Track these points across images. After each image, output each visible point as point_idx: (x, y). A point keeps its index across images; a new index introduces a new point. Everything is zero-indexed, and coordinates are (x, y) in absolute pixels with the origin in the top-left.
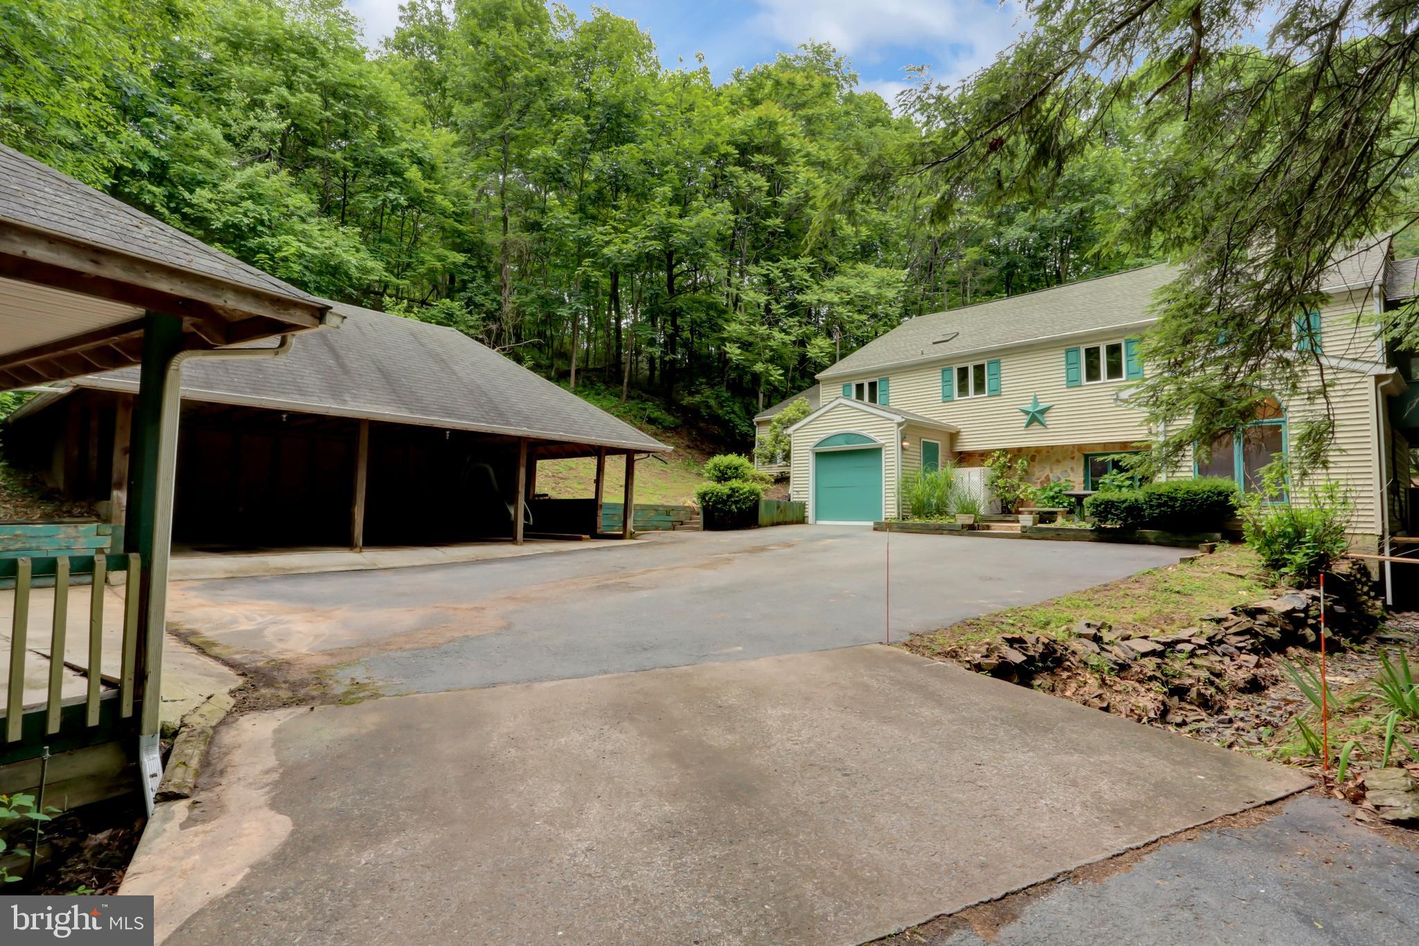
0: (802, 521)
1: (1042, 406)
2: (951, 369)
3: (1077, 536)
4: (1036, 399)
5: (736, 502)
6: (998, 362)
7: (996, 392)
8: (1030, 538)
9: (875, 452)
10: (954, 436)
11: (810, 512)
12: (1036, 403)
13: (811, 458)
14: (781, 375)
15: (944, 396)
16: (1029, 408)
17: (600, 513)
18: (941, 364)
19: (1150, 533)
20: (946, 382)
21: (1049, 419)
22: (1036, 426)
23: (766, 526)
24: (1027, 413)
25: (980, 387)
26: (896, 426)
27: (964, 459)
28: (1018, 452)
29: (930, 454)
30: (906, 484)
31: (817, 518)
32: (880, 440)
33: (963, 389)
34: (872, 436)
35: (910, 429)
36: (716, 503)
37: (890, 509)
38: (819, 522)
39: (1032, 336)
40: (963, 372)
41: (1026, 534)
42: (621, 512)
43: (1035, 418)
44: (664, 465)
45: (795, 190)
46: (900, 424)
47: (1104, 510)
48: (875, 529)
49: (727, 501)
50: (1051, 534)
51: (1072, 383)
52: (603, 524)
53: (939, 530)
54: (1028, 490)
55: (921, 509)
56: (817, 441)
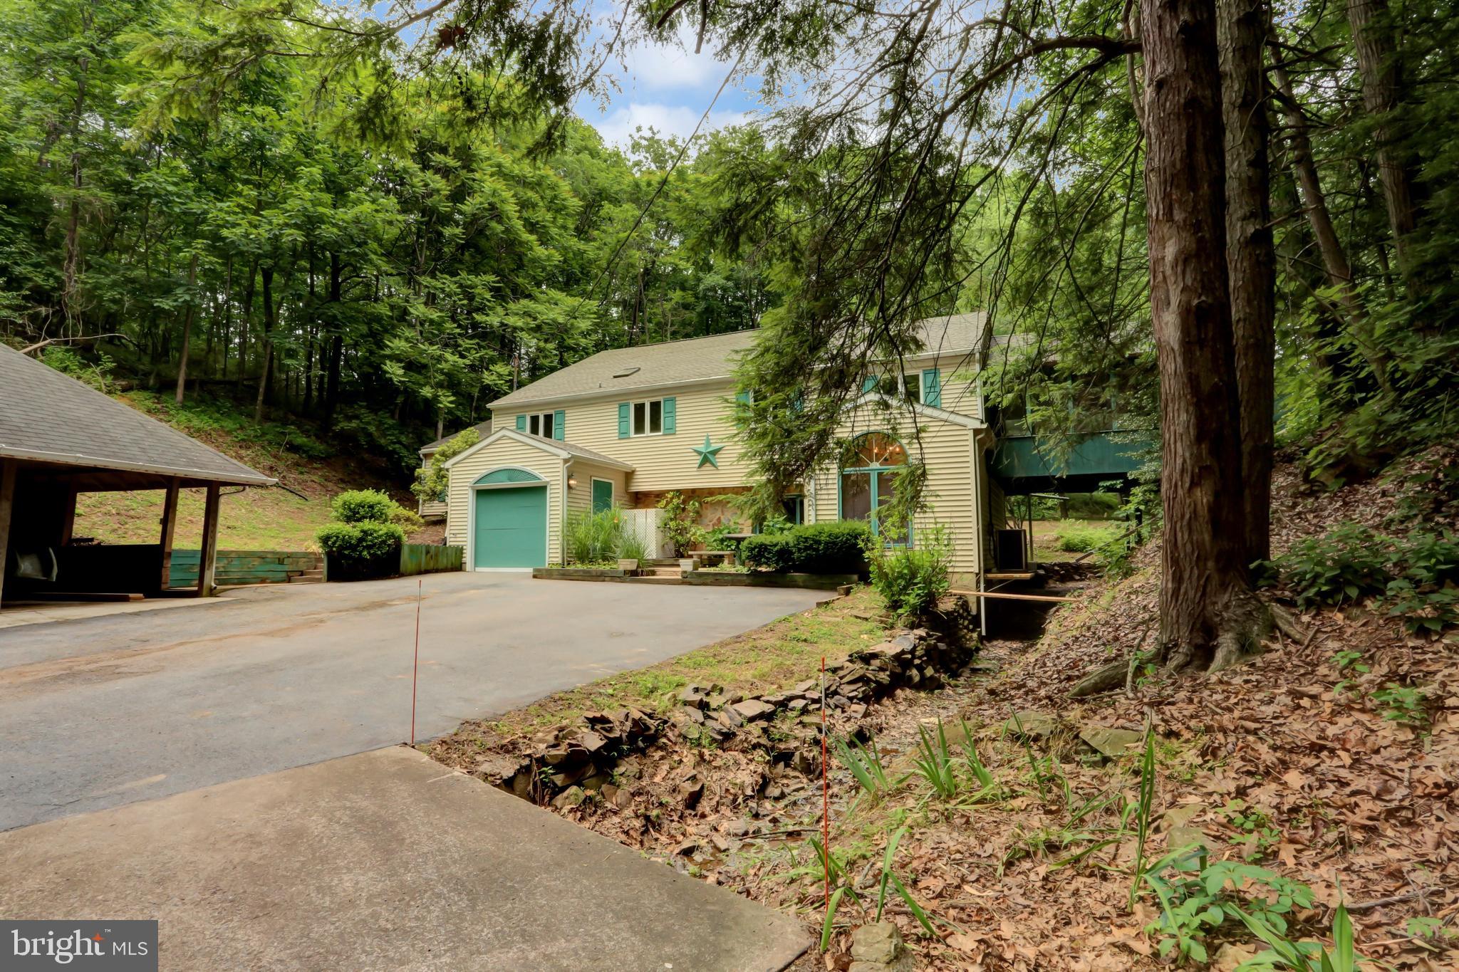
0: (458, 567)
1: (714, 447)
2: (628, 405)
3: (734, 580)
4: (708, 440)
5: (369, 547)
6: (673, 400)
7: (671, 431)
8: (690, 584)
9: (540, 490)
10: (629, 476)
11: (468, 558)
12: (708, 443)
13: (470, 497)
14: (451, 402)
15: (620, 433)
16: (702, 448)
17: (169, 564)
18: (617, 398)
19: (798, 576)
20: (622, 418)
21: (720, 460)
22: (708, 467)
23: (411, 574)
24: (699, 453)
25: (655, 426)
26: (562, 462)
27: (640, 500)
28: (692, 494)
29: (602, 493)
30: (571, 524)
31: (476, 565)
32: (544, 477)
33: (639, 428)
34: (536, 473)
35: (577, 466)
36: (341, 548)
37: (553, 554)
38: (478, 569)
39: (703, 375)
40: (639, 409)
41: (687, 580)
42: (198, 561)
43: (707, 459)
44: (302, 501)
45: (479, 199)
46: (566, 461)
47: (759, 553)
48: (535, 577)
49: (357, 545)
50: (710, 579)
52: (171, 576)
53: (600, 577)
54: (697, 532)
55: (583, 555)
56: (477, 476)
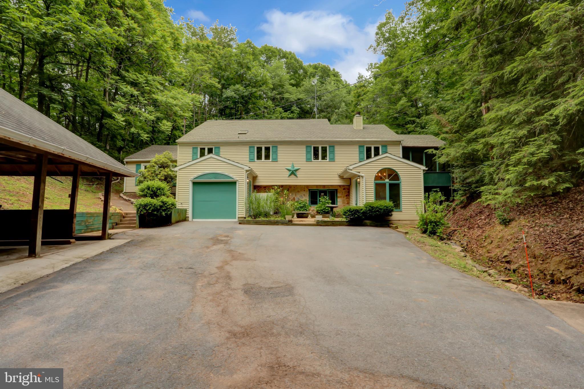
0: (186, 220)
1: (296, 168)
2: (253, 147)
3: (340, 224)
4: (293, 165)
5: (164, 210)
6: (276, 147)
7: (275, 160)
8: (321, 225)
9: (234, 183)
10: (254, 178)
11: (190, 214)
12: (293, 167)
13: (191, 185)
14: (147, 137)
15: (250, 159)
16: (290, 168)
18: (249, 144)
19: (368, 222)
20: (251, 153)
21: (298, 173)
22: (293, 176)
23: (174, 224)
24: (289, 170)
25: (267, 157)
26: (245, 171)
28: (286, 187)
31: (193, 218)
32: (235, 177)
33: (259, 157)
34: (231, 175)
36: (153, 210)
37: (241, 213)
38: (194, 220)
39: (290, 138)
40: (259, 150)
41: (319, 224)
43: (293, 173)
44: (61, 183)
46: (247, 171)
48: (240, 223)
50: (330, 224)
51: (308, 160)
53: (276, 223)
56: (196, 176)
